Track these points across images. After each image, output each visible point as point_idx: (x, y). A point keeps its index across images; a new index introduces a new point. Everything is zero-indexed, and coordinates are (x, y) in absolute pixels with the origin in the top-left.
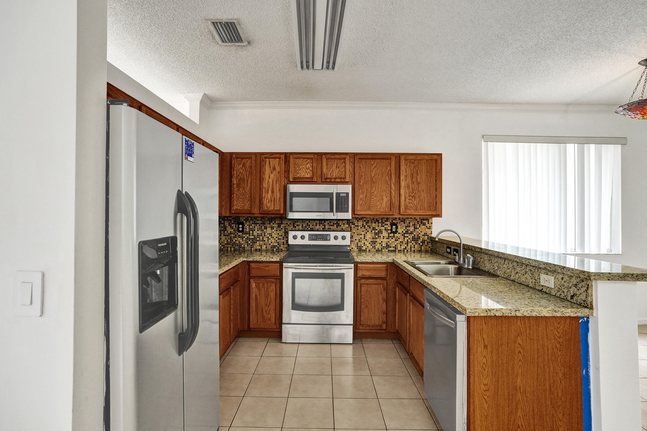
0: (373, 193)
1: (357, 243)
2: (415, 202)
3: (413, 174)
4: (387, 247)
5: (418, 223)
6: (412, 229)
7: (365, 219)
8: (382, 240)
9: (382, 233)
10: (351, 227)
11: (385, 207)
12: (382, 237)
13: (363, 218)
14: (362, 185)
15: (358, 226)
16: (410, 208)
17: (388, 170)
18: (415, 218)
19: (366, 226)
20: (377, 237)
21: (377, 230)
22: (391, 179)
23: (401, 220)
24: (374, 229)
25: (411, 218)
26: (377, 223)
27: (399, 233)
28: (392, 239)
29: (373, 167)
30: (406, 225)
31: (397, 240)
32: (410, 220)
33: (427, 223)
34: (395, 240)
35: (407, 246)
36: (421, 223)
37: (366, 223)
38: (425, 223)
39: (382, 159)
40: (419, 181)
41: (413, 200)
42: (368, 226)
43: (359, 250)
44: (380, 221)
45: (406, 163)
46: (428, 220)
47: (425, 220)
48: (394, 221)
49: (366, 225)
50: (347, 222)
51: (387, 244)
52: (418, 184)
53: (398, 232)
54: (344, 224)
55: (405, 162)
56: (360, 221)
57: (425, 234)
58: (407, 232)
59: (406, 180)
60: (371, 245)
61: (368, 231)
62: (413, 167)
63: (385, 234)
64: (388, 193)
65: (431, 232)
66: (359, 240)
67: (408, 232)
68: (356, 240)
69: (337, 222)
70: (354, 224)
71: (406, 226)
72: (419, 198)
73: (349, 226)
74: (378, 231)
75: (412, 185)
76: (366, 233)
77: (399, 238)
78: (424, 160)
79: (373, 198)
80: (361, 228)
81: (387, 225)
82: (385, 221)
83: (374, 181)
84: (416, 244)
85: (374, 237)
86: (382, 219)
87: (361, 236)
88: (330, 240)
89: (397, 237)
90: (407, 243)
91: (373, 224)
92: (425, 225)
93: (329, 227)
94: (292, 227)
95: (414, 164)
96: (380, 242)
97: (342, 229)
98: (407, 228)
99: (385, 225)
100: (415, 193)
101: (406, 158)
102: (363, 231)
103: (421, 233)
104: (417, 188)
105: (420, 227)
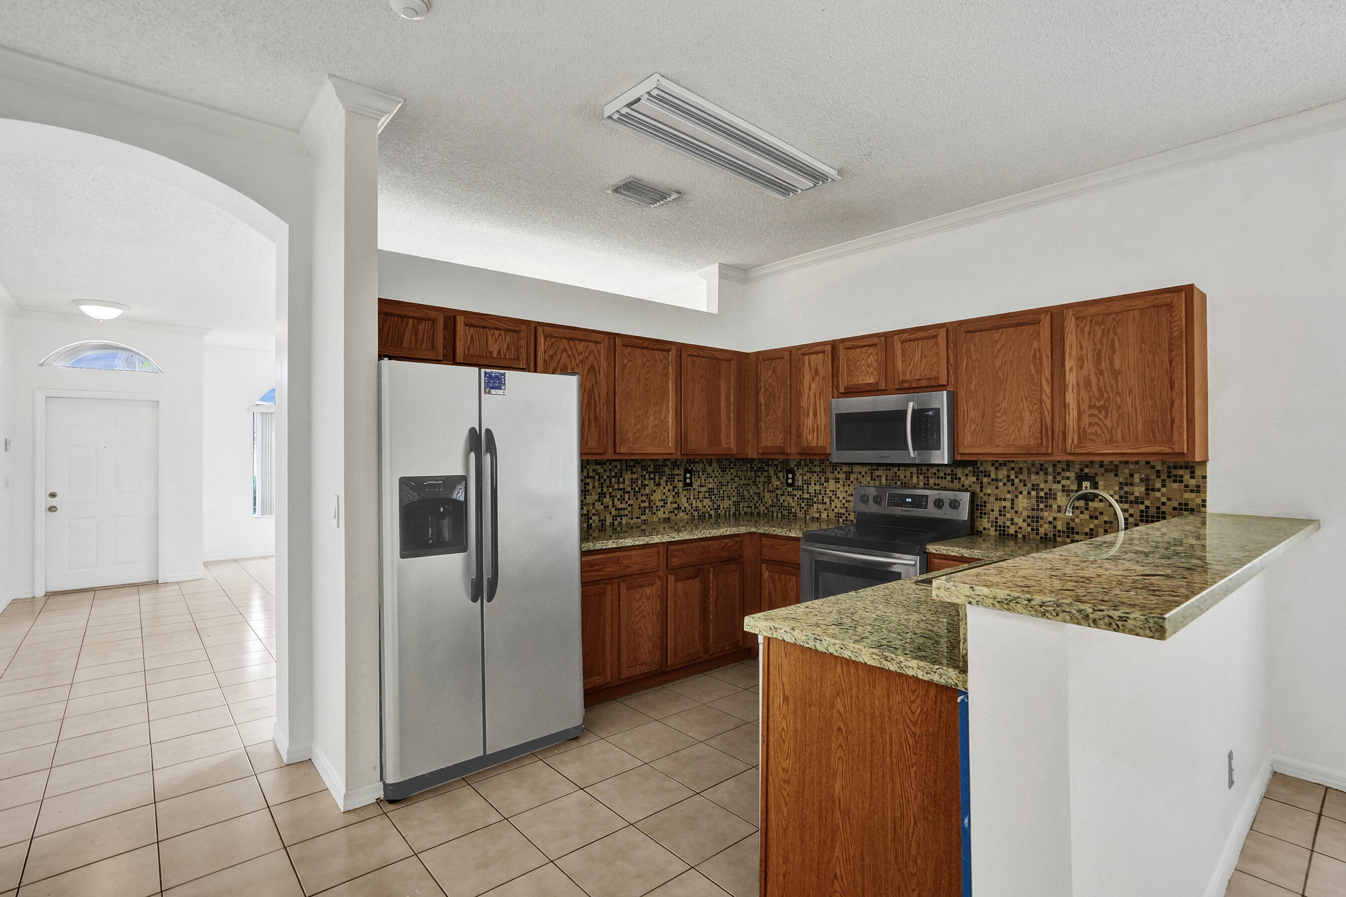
0: (998, 405)
1: (996, 518)
2: (1108, 422)
3: (1100, 351)
4: (1068, 532)
5: (1158, 477)
6: (1139, 490)
7: (1013, 465)
8: (1055, 515)
9: (1055, 499)
10: (982, 483)
12: (1055, 507)
13: (1009, 461)
14: (973, 389)
15: (997, 480)
16: (1094, 437)
17: (1035, 349)
18: (1148, 463)
19: (1016, 481)
20: (1042, 506)
21: (1042, 490)
22: (1039, 371)
23: (1107, 467)
24: (1035, 487)
25: (1137, 463)
26: (1041, 473)
28: (1082, 513)
29: (998, 346)
30: (1121, 480)
31: (1096, 518)
32: (1132, 467)
33: (1187, 477)
34: (1091, 517)
36: (1169, 477)
37: (1016, 473)
38: (1182, 476)
39: (1019, 326)
40: (1117, 367)
41: (1102, 416)
42: (1021, 481)
43: (1000, 534)
44: (1050, 470)
45: (1082, 325)
46: (1193, 467)
47: (1181, 468)
48: (1086, 470)
49: (1017, 477)
50: (974, 472)
51: (1068, 524)
52: (1116, 374)
54: (967, 475)
55: (1077, 326)
56: (1002, 470)
59: (1082, 367)
60: (1029, 525)
61: (1021, 493)
62: (1099, 335)
63: (1062, 499)
64: (1035, 404)
65: (1203, 501)
66: (1000, 511)
67: (1127, 497)
68: (993, 510)
69: (952, 471)
70: (989, 476)
71: (1121, 483)
72: (1120, 411)
73: (978, 479)
74: (1046, 494)
75: (1099, 380)
76: (1017, 497)
77: (1101, 513)
78: (1133, 310)
79: (999, 417)
80: (1005, 484)
81: (1068, 478)
82: (1063, 470)
83: (1002, 378)
85: (1036, 507)
86: (1054, 466)
87: (1004, 503)
88: (926, 507)
89: (1096, 509)
91: (1033, 477)
92: (1181, 482)
93: (937, 481)
94: (869, 479)
95: (1103, 327)
96: (1051, 519)
97: (963, 486)
98: (1126, 489)
99: (1063, 478)
100: (1108, 399)
101: (1080, 314)
102: (1009, 492)
103: (1168, 503)
104: (1112, 387)
105: (1164, 486)
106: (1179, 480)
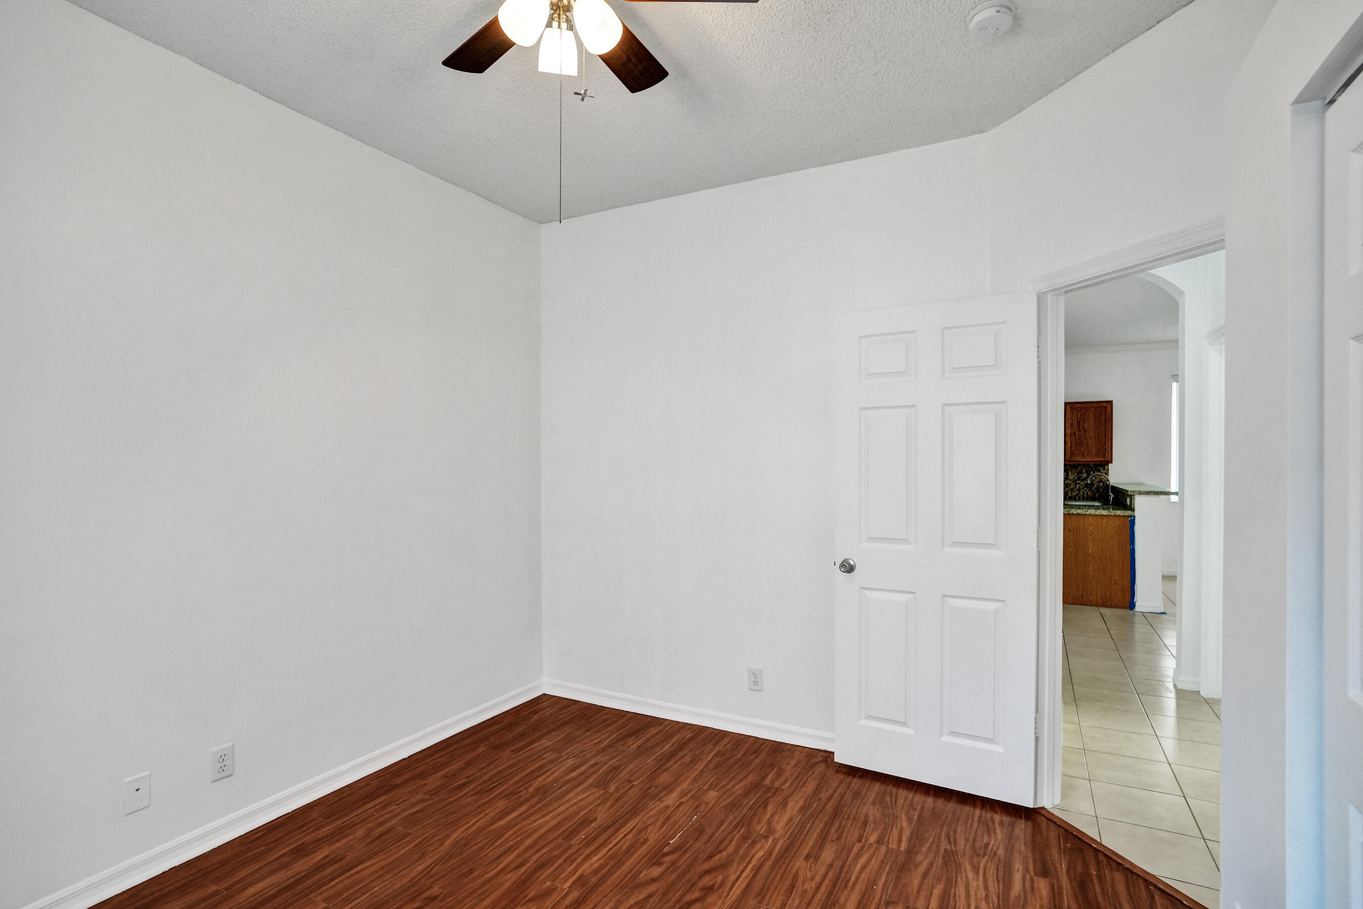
3: (1080, 422)
5: (1092, 470)
6: (1084, 475)
18: (1088, 465)
23: (1072, 466)
27: (1070, 480)
30: (1078, 471)
31: (1068, 487)
32: (1082, 466)
33: (1102, 470)
35: (1080, 492)
36: (1096, 470)
40: (1086, 428)
41: (1080, 446)
45: (1073, 411)
46: (1103, 466)
47: (1100, 466)
52: (1085, 431)
53: (1068, 478)
57: (1101, 481)
58: (1079, 479)
59: (1072, 428)
62: (1079, 416)
65: (1108, 479)
75: (1079, 433)
77: (1070, 485)
78: (1092, 408)
84: (1089, 491)
89: (1068, 483)
90: (1079, 490)
95: (1081, 413)
98: (1079, 475)
100: (1082, 440)
101: (1072, 407)
103: (1095, 480)
104: (1084, 436)
106: (1099, 471)
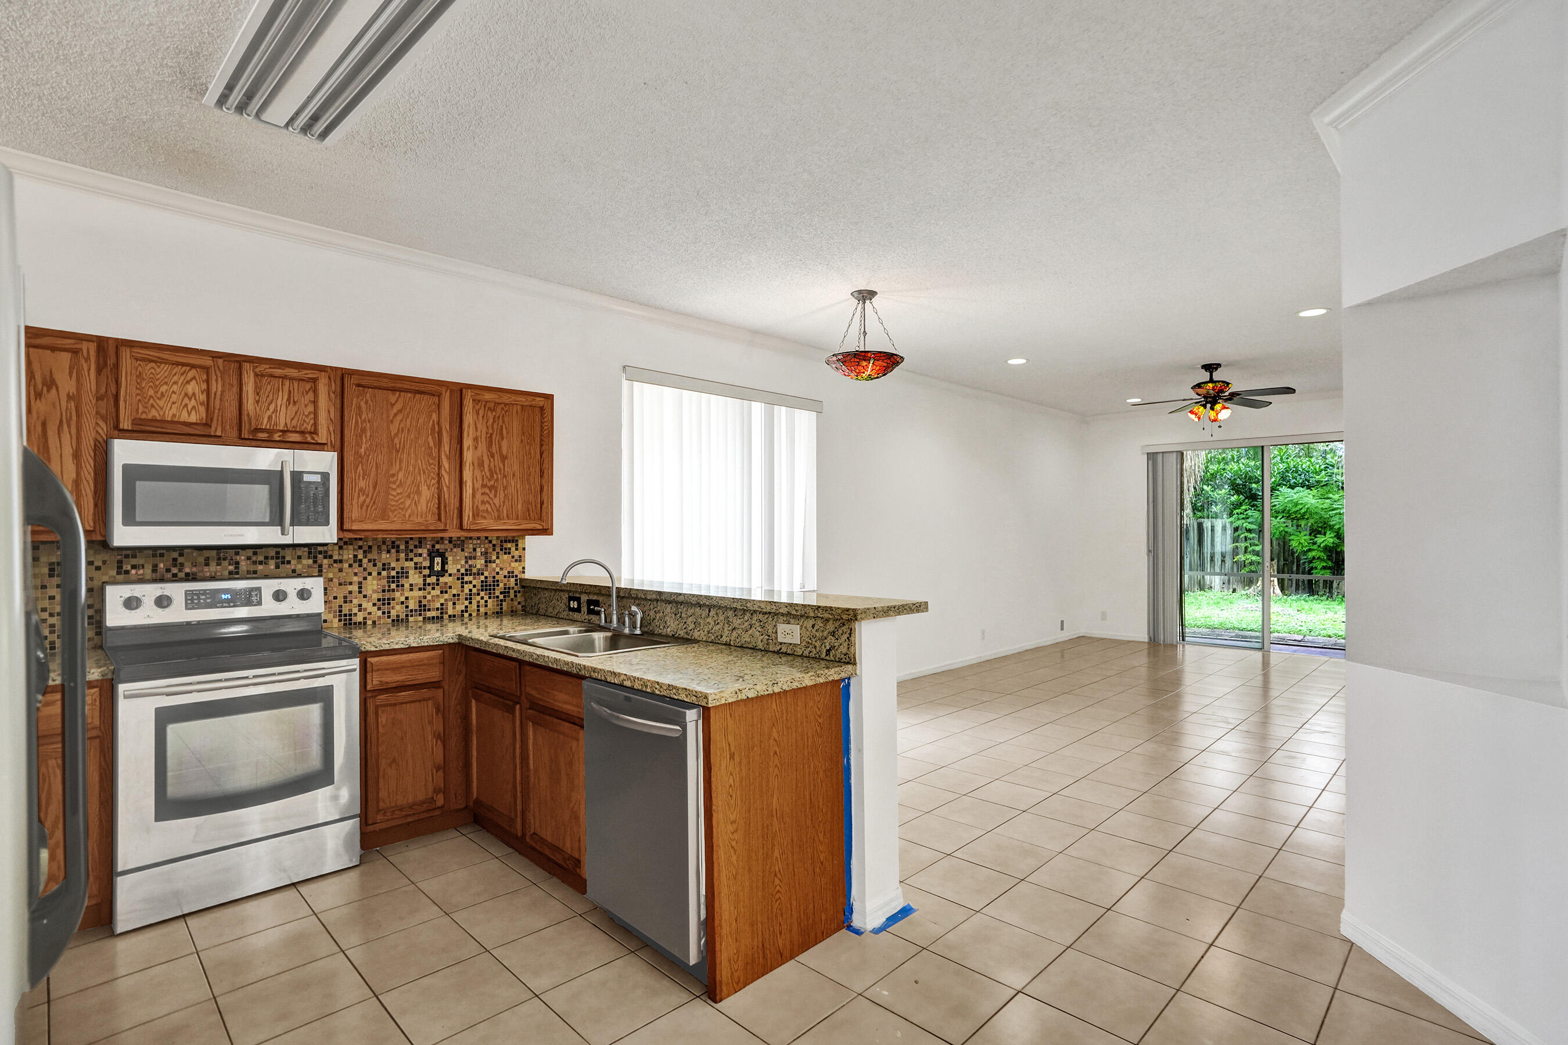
0: (393, 475)
1: (341, 606)
2: (496, 501)
3: (491, 434)
4: (420, 610)
5: (494, 550)
6: (480, 563)
7: (360, 543)
8: (407, 594)
9: (407, 577)
10: (320, 566)
11: (424, 512)
12: (407, 586)
13: (356, 539)
14: (363, 454)
15: (341, 561)
16: (485, 515)
17: (433, 421)
18: (487, 538)
19: (365, 561)
20: (393, 586)
21: (393, 569)
22: (439, 443)
23: (455, 543)
24: (386, 567)
25: (478, 538)
26: (393, 551)
27: (450, 575)
28: (433, 589)
29: (395, 410)
30: (466, 554)
31: (446, 592)
32: (475, 542)
33: (513, 549)
34: (442, 592)
35: (470, 603)
36: (501, 550)
37: (365, 552)
38: (510, 549)
39: (419, 393)
40: (504, 452)
41: (492, 496)
42: (370, 561)
43: (345, 624)
44: (402, 547)
45: (477, 407)
46: (517, 541)
47: (509, 542)
48: (437, 546)
49: (365, 557)
50: (310, 553)
51: (420, 602)
52: (504, 458)
53: (447, 571)
54: (299, 557)
55: (474, 407)
56: (347, 549)
57: (511, 574)
58: (468, 572)
59: (476, 448)
60: (379, 609)
61: (370, 574)
62: (491, 420)
63: (415, 578)
64: (433, 478)
65: (524, 568)
66: (345, 597)
67: (471, 570)
68: (335, 598)
69: (278, 553)
70: (331, 557)
71: (466, 557)
72: (506, 492)
73: (315, 562)
74: (398, 573)
75: (490, 461)
76: (365, 579)
77: (450, 587)
78: (517, 404)
79: (395, 489)
80: (350, 566)
81: (420, 555)
82: (416, 547)
83: (398, 447)
84: (490, 598)
85: (387, 588)
86: (407, 542)
87: (350, 588)
88: (259, 603)
89: (446, 583)
90: (469, 599)
91: (384, 555)
92: (509, 553)
93: (252, 568)
94: (114, 573)
95: (494, 413)
96: (403, 599)
97: (294, 571)
98: (470, 562)
99: (416, 556)
100: (497, 480)
101: (478, 398)
102: (356, 574)
103: (501, 573)
104: (500, 470)
105: (498, 558)
106: (508, 552)
